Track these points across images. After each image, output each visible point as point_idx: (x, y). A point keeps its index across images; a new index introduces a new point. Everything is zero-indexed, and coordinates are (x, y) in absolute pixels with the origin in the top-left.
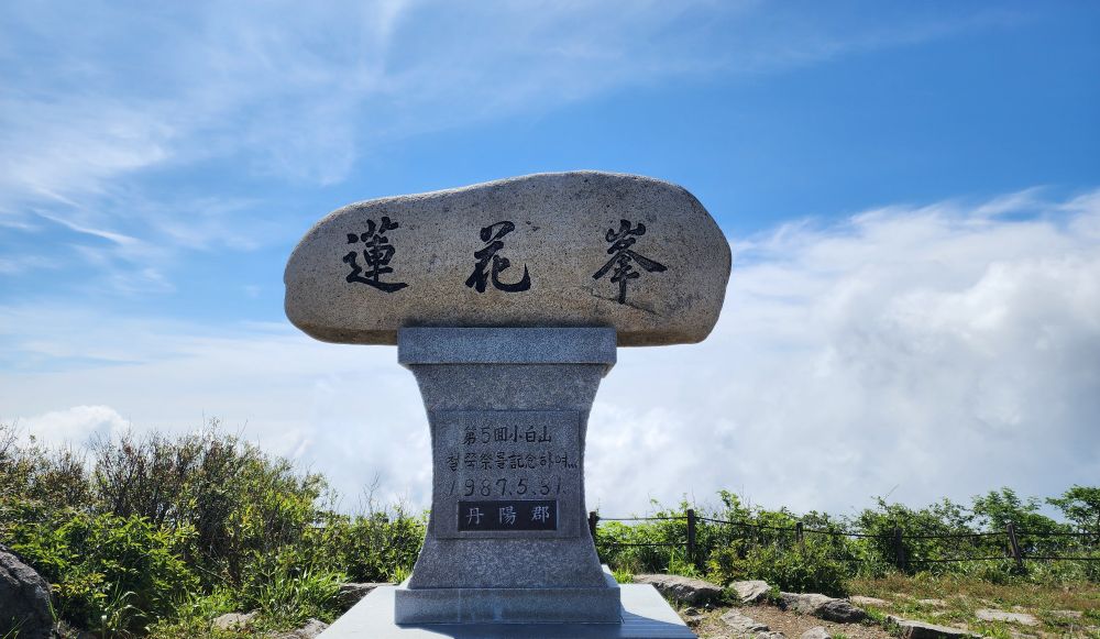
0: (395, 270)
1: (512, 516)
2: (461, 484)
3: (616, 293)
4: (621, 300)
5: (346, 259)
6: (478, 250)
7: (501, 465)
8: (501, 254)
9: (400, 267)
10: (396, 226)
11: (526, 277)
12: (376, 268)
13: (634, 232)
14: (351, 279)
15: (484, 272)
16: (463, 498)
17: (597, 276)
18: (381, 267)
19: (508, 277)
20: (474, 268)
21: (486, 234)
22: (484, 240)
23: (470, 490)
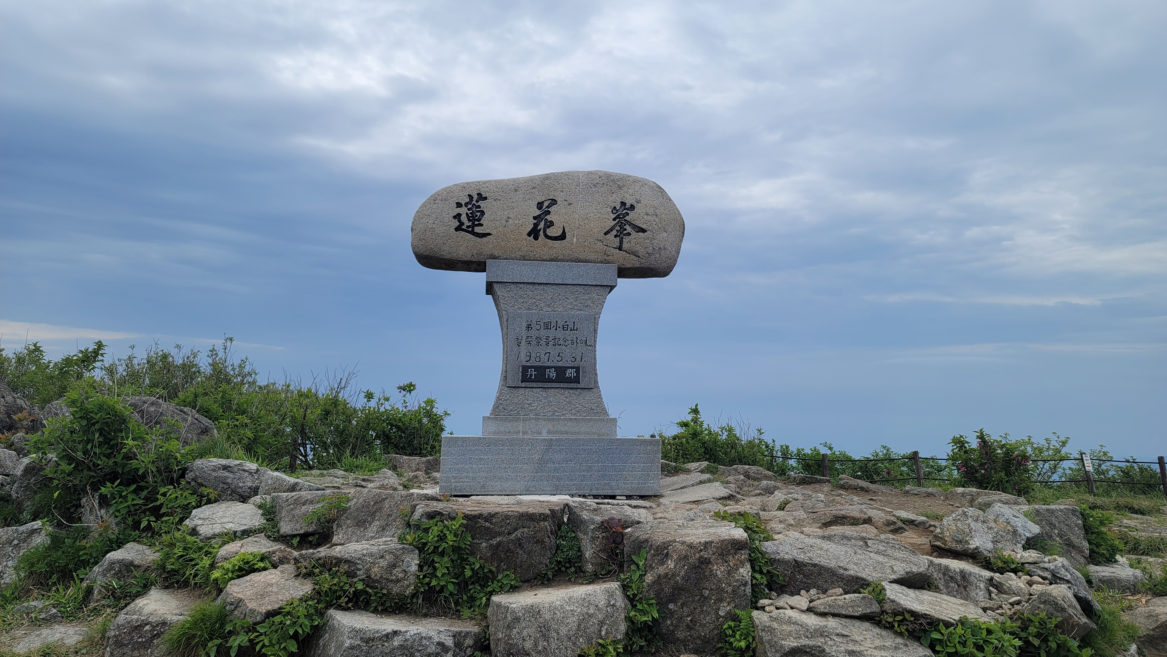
0: (484, 225)
1: (553, 374)
2: (523, 355)
3: (617, 244)
4: (620, 248)
5: (455, 217)
6: (536, 215)
7: (547, 344)
8: (548, 217)
9: (487, 224)
10: (486, 198)
11: (564, 232)
12: (473, 223)
13: (628, 209)
14: (457, 229)
15: (539, 228)
16: (524, 363)
17: (606, 234)
18: (476, 223)
19: (553, 232)
20: (533, 226)
21: (540, 205)
22: (539, 210)
23: (528, 358)
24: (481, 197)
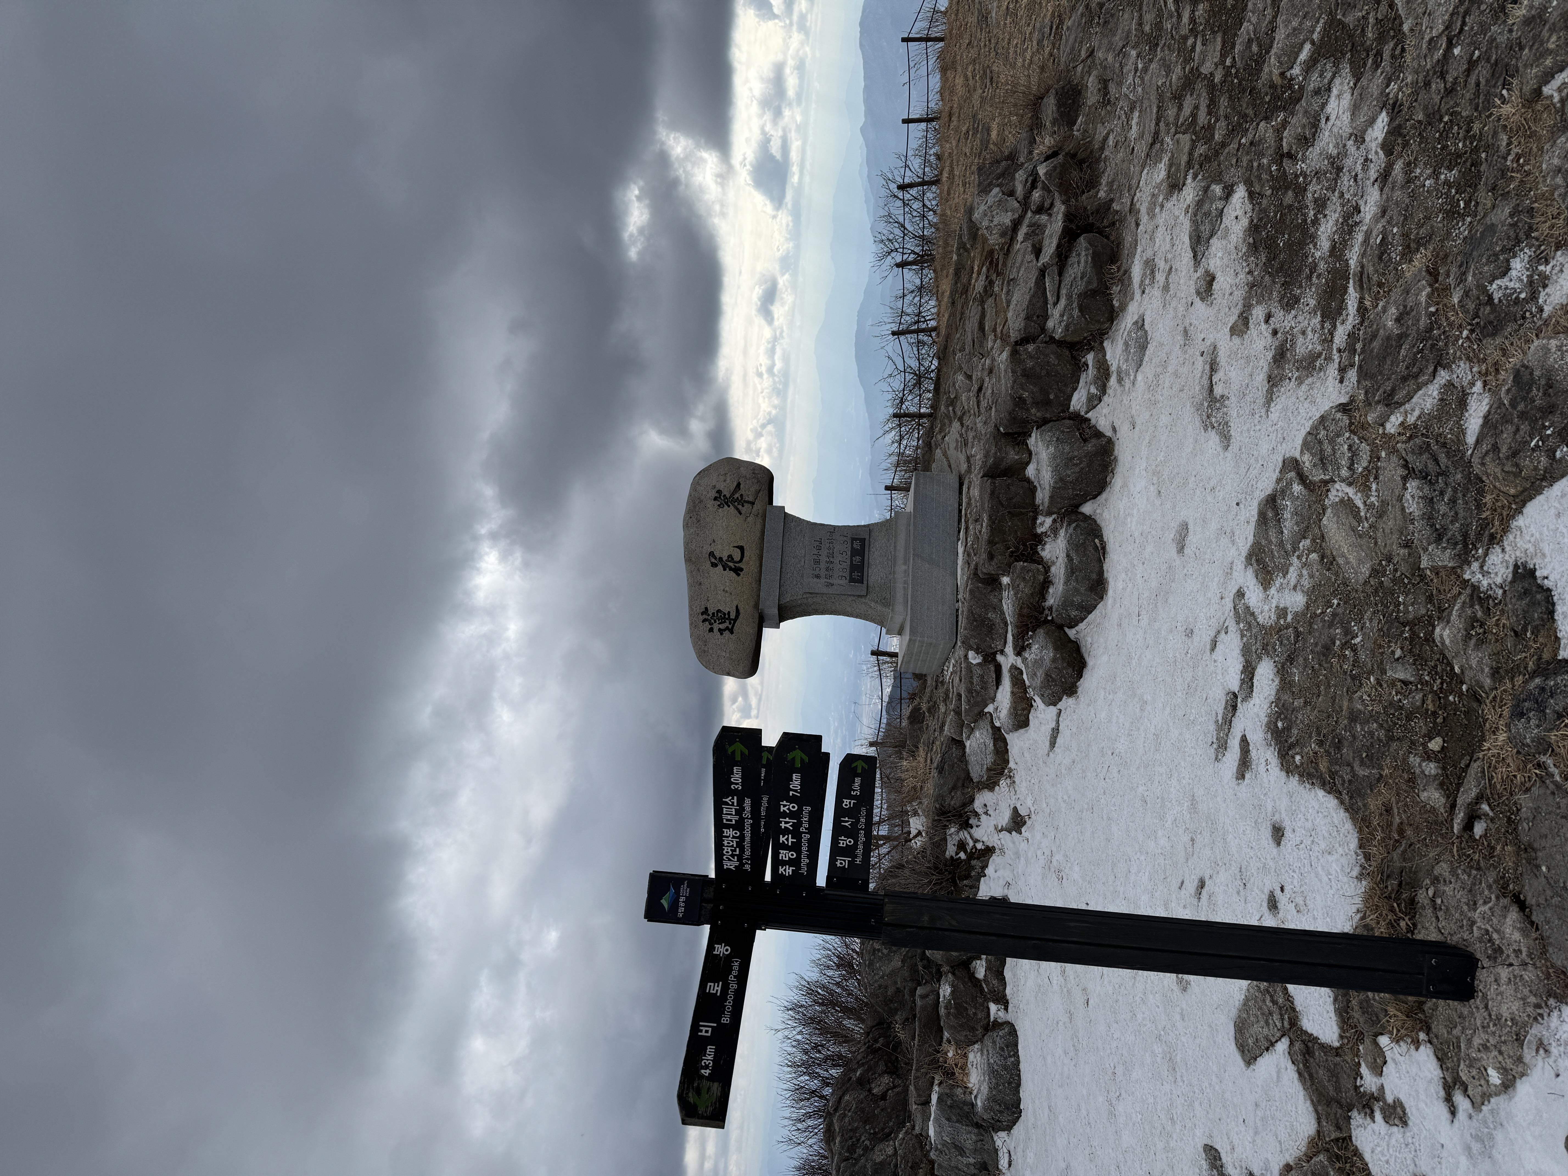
0: (729, 610)
1: (858, 558)
2: (841, 582)
3: (749, 505)
4: (753, 503)
5: (721, 634)
6: (722, 569)
7: (832, 562)
9: (728, 607)
10: (706, 609)
11: (737, 547)
12: (727, 619)
13: (720, 495)
14: (732, 633)
15: (733, 567)
16: (847, 581)
17: (740, 514)
18: (727, 616)
19: (737, 556)
20: (731, 572)
21: (714, 565)
22: (718, 566)
23: (844, 578)
24: (705, 611)
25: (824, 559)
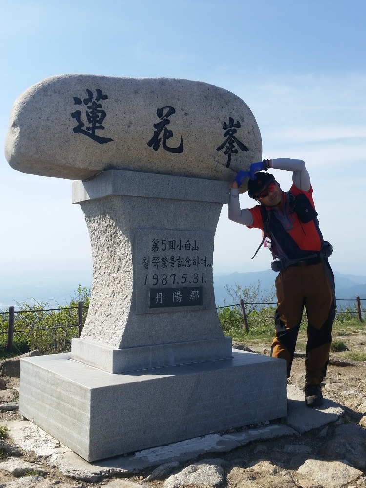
0: (106, 128)
2: (150, 278)
3: (226, 161)
4: (228, 165)
5: (73, 115)
6: (156, 122)
7: (172, 265)
8: (169, 127)
9: (110, 127)
10: (106, 97)
11: (182, 144)
12: (94, 125)
13: (235, 126)
14: (77, 130)
15: (159, 138)
16: (152, 287)
17: (218, 150)
18: (97, 125)
19: (173, 143)
20: (153, 135)
21: (160, 112)
22: (159, 117)
23: (155, 281)
24: (102, 96)
25: (176, 253)
